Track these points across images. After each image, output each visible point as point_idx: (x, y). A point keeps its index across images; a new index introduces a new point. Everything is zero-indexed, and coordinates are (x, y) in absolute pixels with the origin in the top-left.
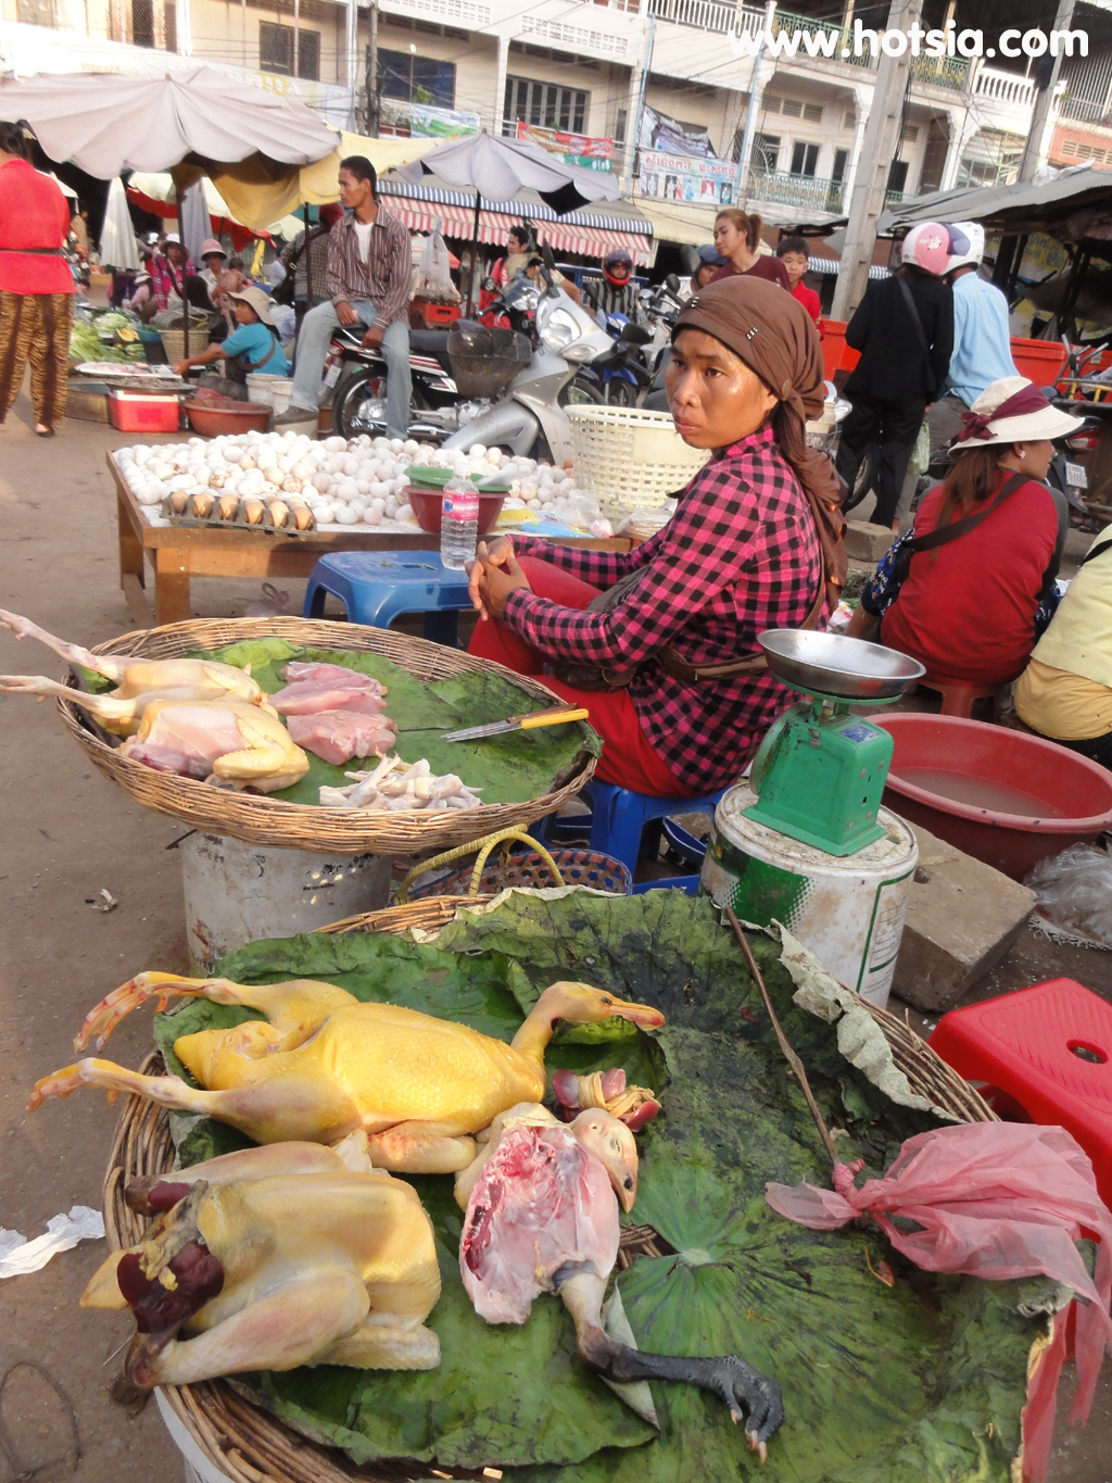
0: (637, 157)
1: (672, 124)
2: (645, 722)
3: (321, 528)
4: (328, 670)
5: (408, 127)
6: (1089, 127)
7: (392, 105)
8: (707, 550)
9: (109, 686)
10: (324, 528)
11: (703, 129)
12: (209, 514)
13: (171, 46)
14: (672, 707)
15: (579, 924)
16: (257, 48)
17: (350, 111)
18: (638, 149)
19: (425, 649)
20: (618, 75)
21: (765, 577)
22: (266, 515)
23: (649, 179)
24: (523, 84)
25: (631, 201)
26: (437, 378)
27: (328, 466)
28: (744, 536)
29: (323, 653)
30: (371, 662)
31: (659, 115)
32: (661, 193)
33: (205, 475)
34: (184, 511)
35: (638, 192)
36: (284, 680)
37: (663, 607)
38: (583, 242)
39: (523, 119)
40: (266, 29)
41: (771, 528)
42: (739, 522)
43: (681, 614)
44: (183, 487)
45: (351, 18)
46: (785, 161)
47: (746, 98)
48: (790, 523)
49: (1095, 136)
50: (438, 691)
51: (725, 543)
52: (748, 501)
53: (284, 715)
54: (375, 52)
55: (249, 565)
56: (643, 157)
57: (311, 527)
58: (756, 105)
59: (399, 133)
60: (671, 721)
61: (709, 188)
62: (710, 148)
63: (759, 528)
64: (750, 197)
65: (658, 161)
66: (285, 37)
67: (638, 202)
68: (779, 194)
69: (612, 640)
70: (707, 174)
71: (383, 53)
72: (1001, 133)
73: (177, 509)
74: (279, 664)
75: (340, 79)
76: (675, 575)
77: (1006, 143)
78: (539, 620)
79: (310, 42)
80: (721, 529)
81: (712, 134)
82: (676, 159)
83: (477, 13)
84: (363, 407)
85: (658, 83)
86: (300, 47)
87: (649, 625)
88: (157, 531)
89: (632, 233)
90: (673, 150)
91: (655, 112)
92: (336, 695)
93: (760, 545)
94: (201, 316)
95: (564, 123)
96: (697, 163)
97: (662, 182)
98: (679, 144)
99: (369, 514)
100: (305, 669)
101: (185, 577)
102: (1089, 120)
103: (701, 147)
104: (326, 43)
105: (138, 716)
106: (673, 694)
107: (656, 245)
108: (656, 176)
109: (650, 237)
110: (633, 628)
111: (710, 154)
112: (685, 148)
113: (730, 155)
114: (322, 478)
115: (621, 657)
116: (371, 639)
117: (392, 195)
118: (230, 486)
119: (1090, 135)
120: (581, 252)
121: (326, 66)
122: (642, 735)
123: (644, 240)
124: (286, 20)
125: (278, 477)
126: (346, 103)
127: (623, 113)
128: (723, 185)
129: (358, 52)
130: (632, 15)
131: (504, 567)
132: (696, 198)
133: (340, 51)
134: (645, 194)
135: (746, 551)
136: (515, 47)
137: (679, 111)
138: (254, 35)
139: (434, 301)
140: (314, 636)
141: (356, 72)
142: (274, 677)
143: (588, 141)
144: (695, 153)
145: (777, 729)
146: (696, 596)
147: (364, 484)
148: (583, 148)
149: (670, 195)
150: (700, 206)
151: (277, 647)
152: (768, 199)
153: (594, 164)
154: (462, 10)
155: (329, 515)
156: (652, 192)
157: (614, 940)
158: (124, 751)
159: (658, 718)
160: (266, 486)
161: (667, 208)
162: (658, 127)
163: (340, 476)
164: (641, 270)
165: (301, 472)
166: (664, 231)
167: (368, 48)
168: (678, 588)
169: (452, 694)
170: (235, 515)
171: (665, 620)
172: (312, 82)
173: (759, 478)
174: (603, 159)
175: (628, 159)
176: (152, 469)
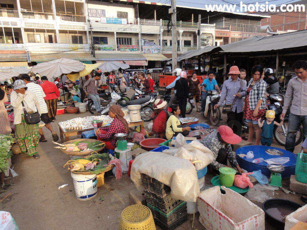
0: (142, 47)
1: (147, 41)
2: (111, 143)
3: (82, 129)
4: (82, 143)
5: (100, 49)
6: (221, 30)
7: (97, 46)
8: (113, 128)
9: (64, 147)
10: (83, 129)
11: (153, 41)
12: (70, 130)
13: (56, 42)
14: (113, 141)
15: (98, 156)
17: (89, 48)
18: (142, 46)
19: (92, 140)
20: (136, 34)
21: (118, 130)
22: (76, 129)
23: (145, 50)
24: (120, 38)
25: (142, 55)
26: (103, 100)
27: (83, 121)
28: (115, 127)
29: (82, 142)
30: (87, 142)
31: (144, 40)
32: (147, 53)
33: (70, 125)
34: (68, 130)
35: (143, 53)
36: (78, 145)
37: (110, 133)
38: (134, 63)
39: (120, 44)
40: (73, 37)
41: (118, 126)
42: (115, 126)
43: (112, 134)
44: (68, 127)
45: (88, 33)
46: (169, 44)
47: (159, 35)
48: (119, 125)
49: (222, 31)
50: (93, 143)
51: (114, 128)
52: (115, 124)
53: (78, 147)
54: (92, 38)
55: (75, 134)
56: (143, 47)
57: (81, 129)
58: (161, 36)
59: (98, 50)
60: (113, 143)
61: (156, 50)
62: (155, 44)
63: (117, 126)
64: (163, 50)
65: (146, 47)
66: (76, 37)
67: (143, 55)
68: (168, 49)
69: (106, 137)
70: (155, 48)
71: (94, 37)
72: (206, 33)
73: (67, 130)
74: (78, 143)
75: (87, 43)
76: (110, 131)
77: (207, 35)
78: (101, 136)
79: (81, 38)
80: (113, 127)
81: (155, 42)
82: (149, 47)
83: (110, 29)
84: (92, 106)
85: (143, 35)
86: (79, 39)
87: (109, 135)
88: (65, 132)
89: (143, 60)
90: (148, 45)
91: (144, 39)
92: (83, 145)
93: (117, 127)
94: (66, 93)
95: (128, 44)
96: (153, 47)
97: (147, 51)
98: (149, 44)
99: (88, 126)
100: (80, 143)
101: (69, 136)
102: (221, 29)
103: (153, 44)
104: (84, 38)
105: (66, 149)
106: (113, 140)
107: (147, 62)
108: (146, 50)
109: (146, 61)
110: (108, 135)
111: (155, 45)
112: (150, 44)
113: (159, 44)
114: (83, 123)
115: (107, 138)
116: (87, 140)
117: (98, 61)
118: (72, 126)
119: (221, 31)
120: (134, 65)
121: (84, 41)
122: (111, 145)
123: (145, 61)
124: (76, 35)
125: (78, 124)
126: (88, 47)
127: (138, 40)
128: (158, 49)
129: (90, 39)
130: (137, 25)
131: (98, 131)
132: (154, 52)
133: (86, 38)
134: (144, 53)
135: (116, 128)
136: (117, 33)
137: (148, 39)
138: (71, 39)
139: (103, 86)
140: (81, 140)
141: (90, 41)
142: (77, 144)
143: (133, 46)
144: (152, 45)
145: (117, 141)
146: (113, 132)
147: (88, 123)
148: (132, 47)
149: (149, 53)
150: (155, 53)
151: (78, 142)
152: (167, 51)
153: (134, 50)
154: (107, 29)
155: (84, 127)
156: (145, 53)
157: (100, 157)
158: (66, 151)
159: (112, 143)
160: (77, 125)
161: (149, 55)
162: (145, 42)
163: (85, 122)
164: (146, 66)
165: (80, 123)
166: (148, 59)
167: (91, 37)
168: (111, 132)
169: (94, 144)
170: (73, 129)
171: (110, 134)
172: (82, 44)
173: (116, 122)
174: (136, 49)
175: (140, 48)
176: (64, 125)
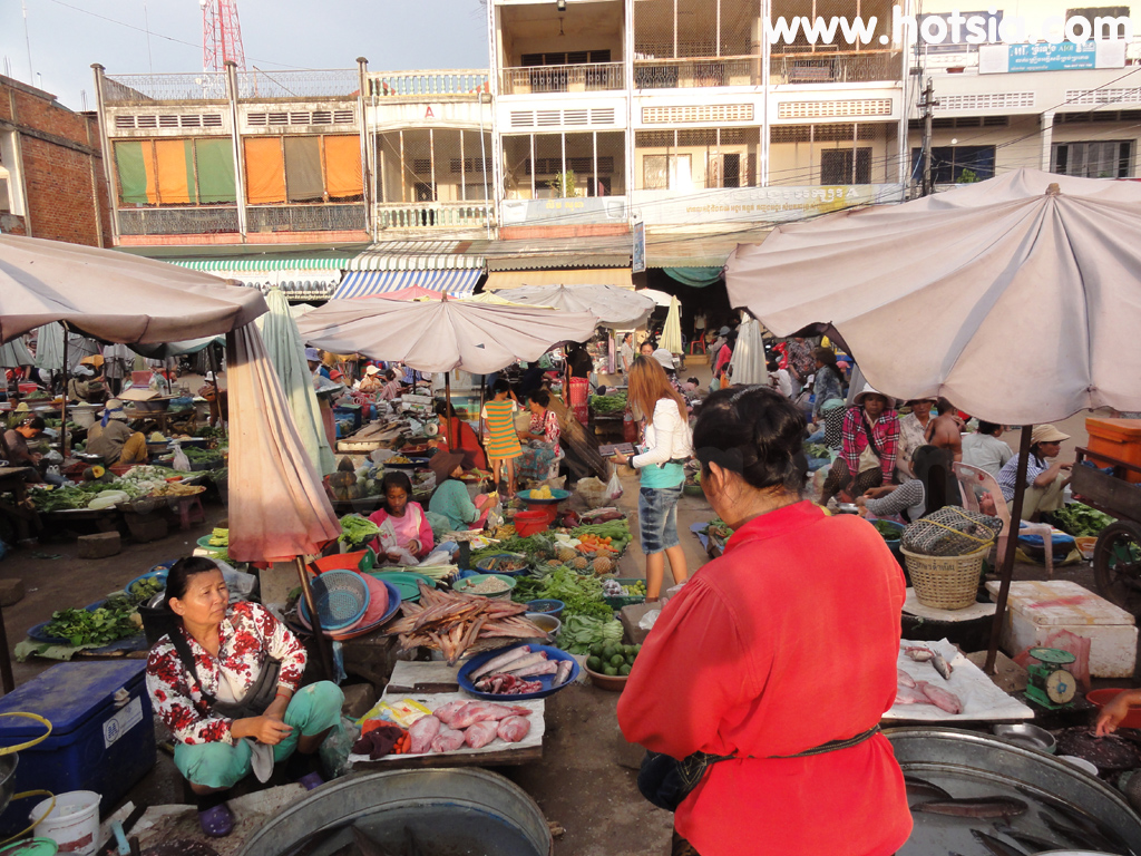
13: (752, 183)
16: (819, 169)
24: (1063, 148)
40: (826, 155)
45: (903, 130)
66: (843, 157)
75: (891, 178)
79: (866, 156)
83: (1020, 100)
86: (858, 161)
95: (1108, 172)
104: (877, 154)
124: (846, 145)
136: (1059, 118)
138: (818, 160)
141: (906, 169)
154: (1006, 101)
172: (865, 185)
